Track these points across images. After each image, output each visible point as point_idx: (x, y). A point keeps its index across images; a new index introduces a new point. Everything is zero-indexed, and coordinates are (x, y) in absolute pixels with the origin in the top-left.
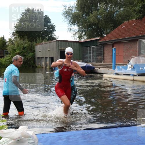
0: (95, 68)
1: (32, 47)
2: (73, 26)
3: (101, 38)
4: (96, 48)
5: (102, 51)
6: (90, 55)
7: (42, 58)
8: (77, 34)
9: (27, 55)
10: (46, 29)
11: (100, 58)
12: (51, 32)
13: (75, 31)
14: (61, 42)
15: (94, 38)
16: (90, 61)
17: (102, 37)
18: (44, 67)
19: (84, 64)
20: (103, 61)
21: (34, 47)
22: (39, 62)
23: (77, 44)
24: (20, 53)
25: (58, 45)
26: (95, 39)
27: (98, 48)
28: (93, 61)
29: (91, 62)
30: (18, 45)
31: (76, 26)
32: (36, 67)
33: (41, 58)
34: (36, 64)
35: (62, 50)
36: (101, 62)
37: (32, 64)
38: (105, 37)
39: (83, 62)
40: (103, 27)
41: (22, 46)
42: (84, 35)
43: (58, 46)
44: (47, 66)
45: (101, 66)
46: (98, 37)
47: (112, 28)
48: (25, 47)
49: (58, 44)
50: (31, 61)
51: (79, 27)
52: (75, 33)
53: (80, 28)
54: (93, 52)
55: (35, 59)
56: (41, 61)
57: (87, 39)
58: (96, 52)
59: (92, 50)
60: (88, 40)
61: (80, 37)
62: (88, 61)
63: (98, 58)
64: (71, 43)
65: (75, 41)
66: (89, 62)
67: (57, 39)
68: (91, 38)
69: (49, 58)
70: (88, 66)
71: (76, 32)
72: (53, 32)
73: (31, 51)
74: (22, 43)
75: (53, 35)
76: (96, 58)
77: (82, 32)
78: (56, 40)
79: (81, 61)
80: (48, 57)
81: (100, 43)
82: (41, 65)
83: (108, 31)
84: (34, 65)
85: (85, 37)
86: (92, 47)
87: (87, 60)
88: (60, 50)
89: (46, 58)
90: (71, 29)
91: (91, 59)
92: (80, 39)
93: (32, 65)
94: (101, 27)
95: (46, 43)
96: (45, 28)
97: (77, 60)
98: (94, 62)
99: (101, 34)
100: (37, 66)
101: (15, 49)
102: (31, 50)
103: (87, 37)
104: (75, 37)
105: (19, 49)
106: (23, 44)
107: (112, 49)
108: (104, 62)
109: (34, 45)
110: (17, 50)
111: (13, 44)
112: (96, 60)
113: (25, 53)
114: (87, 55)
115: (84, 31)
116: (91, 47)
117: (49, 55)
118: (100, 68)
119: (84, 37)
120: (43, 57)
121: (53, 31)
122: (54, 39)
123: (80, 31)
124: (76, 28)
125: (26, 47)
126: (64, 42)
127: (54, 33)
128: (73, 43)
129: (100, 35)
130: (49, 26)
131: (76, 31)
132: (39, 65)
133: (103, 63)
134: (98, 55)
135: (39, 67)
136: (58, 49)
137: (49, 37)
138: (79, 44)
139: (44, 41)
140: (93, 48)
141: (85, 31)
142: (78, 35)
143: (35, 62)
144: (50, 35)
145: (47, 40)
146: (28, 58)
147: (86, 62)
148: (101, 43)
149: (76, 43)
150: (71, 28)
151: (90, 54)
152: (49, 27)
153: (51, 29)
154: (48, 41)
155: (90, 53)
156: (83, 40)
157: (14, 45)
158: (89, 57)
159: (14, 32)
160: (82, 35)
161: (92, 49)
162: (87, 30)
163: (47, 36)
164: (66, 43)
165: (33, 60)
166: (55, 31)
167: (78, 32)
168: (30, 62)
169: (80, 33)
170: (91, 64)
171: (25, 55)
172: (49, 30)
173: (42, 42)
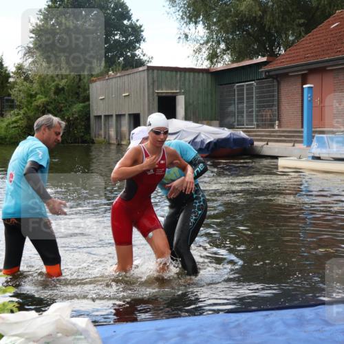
0: (256, 143)
1: (79, 87)
2: (192, 25)
3: (271, 59)
4: (257, 88)
5: (273, 96)
6: (240, 106)
7: (108, 117)
8: (204, 50)
9: (67, 110)
10: (117, 37)
11: (268, 113)
12: (132, 46)
13: (197, 41)
14: (160, 71)
15: (251, 59)
16: (240, 125)
17: (273, 55)
18: (114, 141)
19: (225, 133)
20: (277, 122)
21: (87, 87)
22: (101, 129)
23: (205, 75)
24: (48, 105)
25: (151, 81)
26: (255, 61)
27: (263, 88)
28: (250, 122)
29: (243, 125)
30: (42, 83)
31: (200, 26)
32: (93, 142)
33: (105, 116)
34: (93, 135)
35: (164, 95)
36: (272, 126)
37: (82, 134)
38: (283, 55)
39: (221, 125)
40: (275, 27)
41: (53, 84)
42: (224, 52)
43: (153, 84)
44: (121, 140)
45: (270, 136)
46: (263, 56)
47: (303, 28)
48: (60, 87)
49: (153, 78)
50: (80, 127)
51: (209, 28)
52: (197, 46)
53: (211, 32)
54: (250, 98)
55: (88, 119)
56: (105, 125)
57: (233, 62)
58: (257, 97)
59: (245, 92)
60: (235, 65)
61: (213, 57)
62: (236, 123)
63: (262, 116)
64: (187, 74)
65: (197, 67)
66: (238, 125)
67: (149, 64)
68: (242, 60)
69: (127, 117)
70: (235, 137)
71: (201, 44)
72: (138, 45)
73: (78, 98)
74: (52, 77)
75: (137, 52)
76: (257, 116)
77: (218, 43)
78: (145, 68)
79: (217, 122)
80: (124, 115)
81: (269, 71)
82: (105, 138)
83: (291, 38)
84: (87, 137)
85: (227, 58)
86: (247, 85)
87: (233, 120)
88: (158, 93)
89: (119, 116)
90: (186, 36)
91: (243, 117)
92: (212, 62)
93: (81, 137)
94: (269, 28)
95: (119, 75)
96: (116, 35)
97: (204, 122)
98: (253, 127)
99: (271, 46)
100: (96, 139)
101: (33, 93)
102: (77, 96)
103: (231, 55)
104: (200, 57)
105: (46, 93)
106: (56, 79)
107: (303, 89)
108: (280, 126)
109: (86, 80)
110: (38, 96)
111: (26, 79)
112: (257, 121)
113: (62, 105)
114: (233, 106)
115: (223, 41)
116: (243, 85)
117: (126, 112)
118: (269, 141)
119: (225, 56)
120: (112, 116)
121: (138, 41)
122: (140, 63)
123: (213, 42)
124: (200, 31)
125: (63, 89)
126: (168, 73)
127: (139, 48)
128: (192, 74)
129: (267, 51)
130: (127, 27)
131: (202, 42)
132: (100, 135)
133: (276, 128)
134: (264, 106)
135: (100, 143)
136: (151, 91)
137: (126, 58)
138: (209, 76)
139: (112, 70)
140: (250, 88)
141: (226, 41)
142: (207, 53)
143: (88, 127)
144: (129, 54)
145: (120, 68)
147: (231, 127)
148: (271, 73)
149: (201, 74)
150: (187, 31)
151: (241, 103)
152: (125, 32)
153: (132, 35)
154: (122, 70)
155: (241, 101)
156: (220, 66)
157: (31, 82)
158: (238, 112)
159: (29, 47)
160: (218, 50)
161: (247, 90)
162: (231, 37)
163: (122, 55)
164: (174, 73)
165: (83, 123)
166: (144, 41)
167: (207, 42)
168: (76, 128)
169: (212, 46)
170: (244, 132)
171: (61, 111)
172: (127, 39)
173: (107, 72)
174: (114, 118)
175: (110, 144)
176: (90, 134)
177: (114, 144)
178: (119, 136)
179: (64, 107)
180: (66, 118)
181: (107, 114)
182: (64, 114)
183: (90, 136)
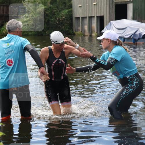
7: (83, 18)
9: (58, 14)
18: (87, 34)
22: (79, 26)
32: (74, 34)
33: (82, 18)
34: (74, 30)
35: (120, 3)
37: (68, 29)
44: (92, 33)
55: (71, 20)
56: (82, 23)
69: (95, 18)
80: (94, 17)
82: (82, 32)
84: (71, 31)
89: (91, 18)
93: (67, 31)
100: (76, 33)
102: (64, 5)
105: (45, 3)
113: (55, 11)
117: (95, 15)
120: (86, 17)
132: (78, 30)
135: (79, 35)
136: (111, 1)
143: (71, 25)
146: (59, 19)
165: (68, 22)
168: (64, 25)
171: (54, 14)
174: (87, 18)
175: (84, 35)
176: (72, 29)
177: (87, 35)
178: (90, 30)
179: (56, 12)
180: (57, 19)
181: (83, 16)
182: (56, 16)
183: (72, 30)
